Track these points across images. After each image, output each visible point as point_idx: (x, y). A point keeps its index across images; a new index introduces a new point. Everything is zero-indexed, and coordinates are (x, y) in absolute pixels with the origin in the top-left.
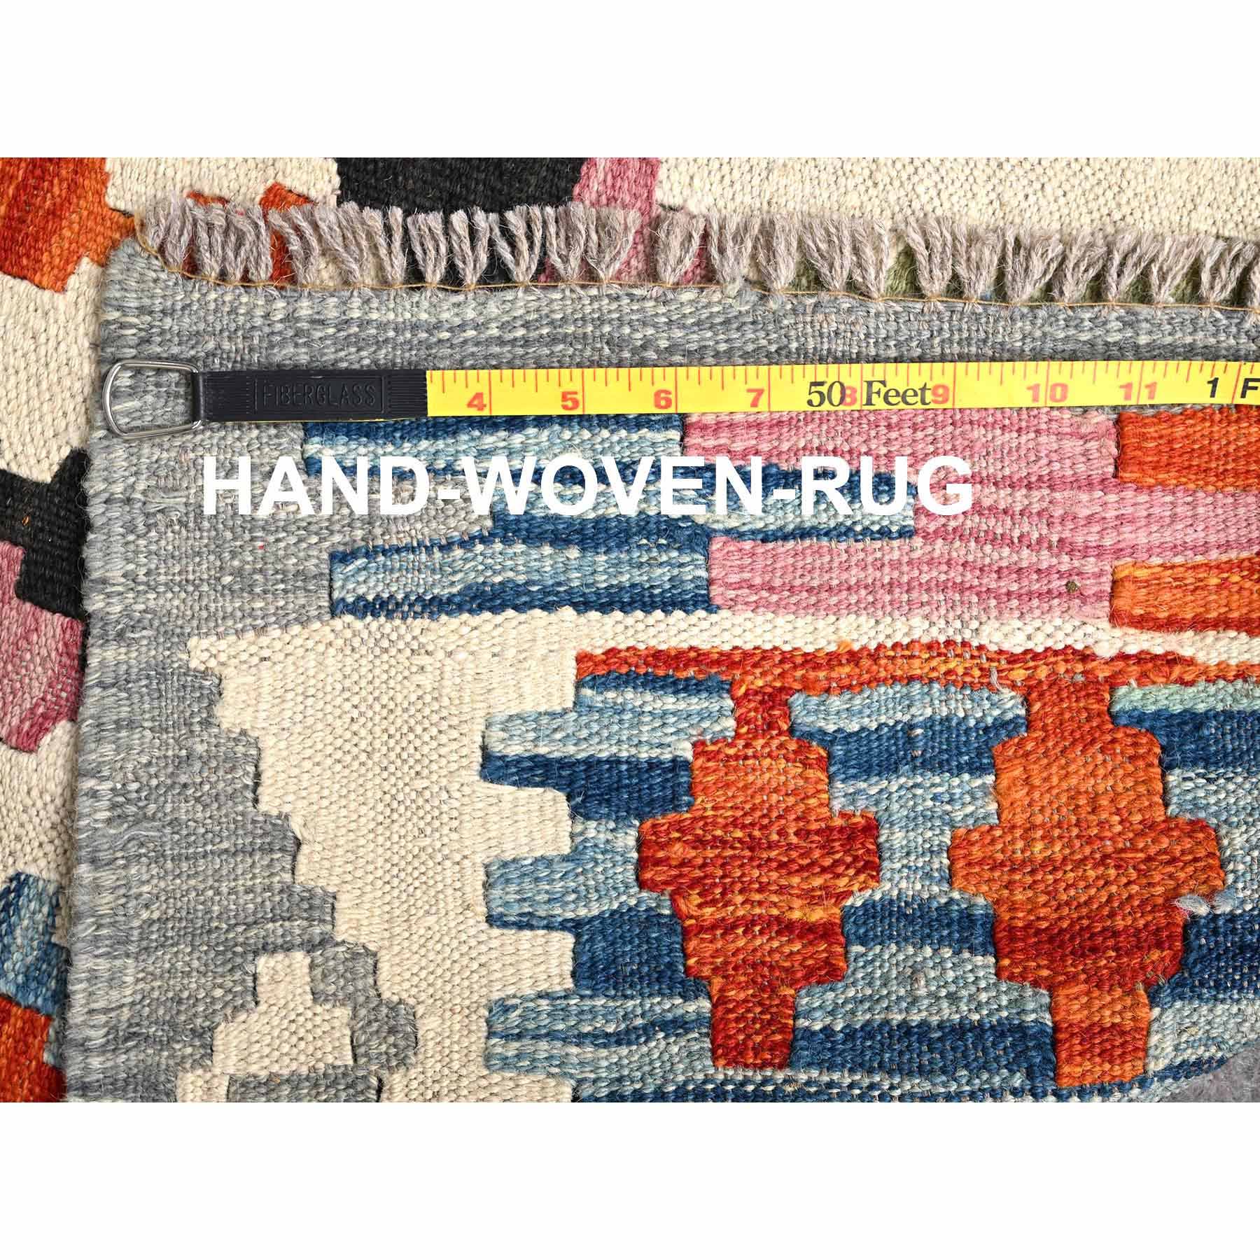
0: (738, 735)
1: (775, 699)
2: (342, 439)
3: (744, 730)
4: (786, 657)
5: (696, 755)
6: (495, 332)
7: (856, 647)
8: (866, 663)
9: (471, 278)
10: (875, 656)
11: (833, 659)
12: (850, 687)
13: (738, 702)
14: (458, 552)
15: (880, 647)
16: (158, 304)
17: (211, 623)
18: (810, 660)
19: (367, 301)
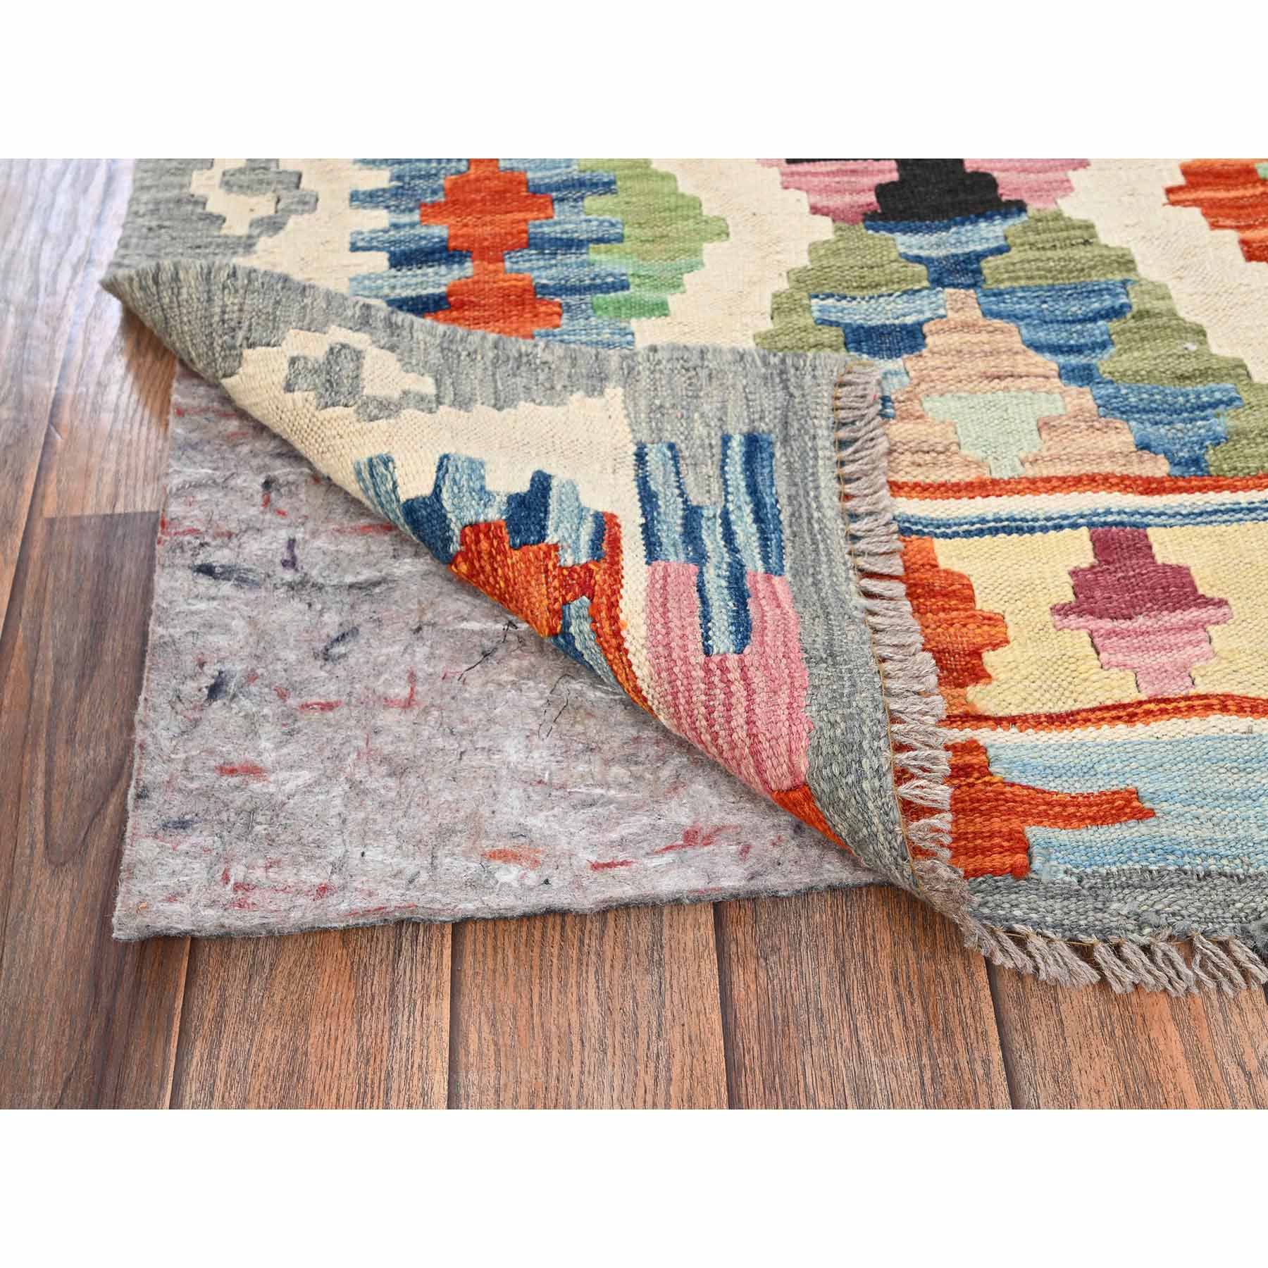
0: (561, 568)
1: (587, 589)
2: (744, 449)
3: (565, 572)
4: (615, 592)
5: (548, 546)
6: (816, 515)
7: (623, 633)
8: (614, 642)
9: (849, 505)
10: (619, 648)
11: (614, 619)
12: (599, 636)
13: (585, 566)
14: (677, 491)
15: (626, 652)
16: (819, 373)
17: (631, 398)
18: (613, 605)
19: (829, 459)
